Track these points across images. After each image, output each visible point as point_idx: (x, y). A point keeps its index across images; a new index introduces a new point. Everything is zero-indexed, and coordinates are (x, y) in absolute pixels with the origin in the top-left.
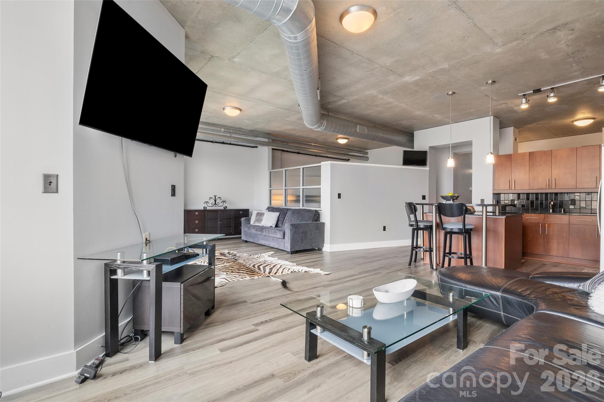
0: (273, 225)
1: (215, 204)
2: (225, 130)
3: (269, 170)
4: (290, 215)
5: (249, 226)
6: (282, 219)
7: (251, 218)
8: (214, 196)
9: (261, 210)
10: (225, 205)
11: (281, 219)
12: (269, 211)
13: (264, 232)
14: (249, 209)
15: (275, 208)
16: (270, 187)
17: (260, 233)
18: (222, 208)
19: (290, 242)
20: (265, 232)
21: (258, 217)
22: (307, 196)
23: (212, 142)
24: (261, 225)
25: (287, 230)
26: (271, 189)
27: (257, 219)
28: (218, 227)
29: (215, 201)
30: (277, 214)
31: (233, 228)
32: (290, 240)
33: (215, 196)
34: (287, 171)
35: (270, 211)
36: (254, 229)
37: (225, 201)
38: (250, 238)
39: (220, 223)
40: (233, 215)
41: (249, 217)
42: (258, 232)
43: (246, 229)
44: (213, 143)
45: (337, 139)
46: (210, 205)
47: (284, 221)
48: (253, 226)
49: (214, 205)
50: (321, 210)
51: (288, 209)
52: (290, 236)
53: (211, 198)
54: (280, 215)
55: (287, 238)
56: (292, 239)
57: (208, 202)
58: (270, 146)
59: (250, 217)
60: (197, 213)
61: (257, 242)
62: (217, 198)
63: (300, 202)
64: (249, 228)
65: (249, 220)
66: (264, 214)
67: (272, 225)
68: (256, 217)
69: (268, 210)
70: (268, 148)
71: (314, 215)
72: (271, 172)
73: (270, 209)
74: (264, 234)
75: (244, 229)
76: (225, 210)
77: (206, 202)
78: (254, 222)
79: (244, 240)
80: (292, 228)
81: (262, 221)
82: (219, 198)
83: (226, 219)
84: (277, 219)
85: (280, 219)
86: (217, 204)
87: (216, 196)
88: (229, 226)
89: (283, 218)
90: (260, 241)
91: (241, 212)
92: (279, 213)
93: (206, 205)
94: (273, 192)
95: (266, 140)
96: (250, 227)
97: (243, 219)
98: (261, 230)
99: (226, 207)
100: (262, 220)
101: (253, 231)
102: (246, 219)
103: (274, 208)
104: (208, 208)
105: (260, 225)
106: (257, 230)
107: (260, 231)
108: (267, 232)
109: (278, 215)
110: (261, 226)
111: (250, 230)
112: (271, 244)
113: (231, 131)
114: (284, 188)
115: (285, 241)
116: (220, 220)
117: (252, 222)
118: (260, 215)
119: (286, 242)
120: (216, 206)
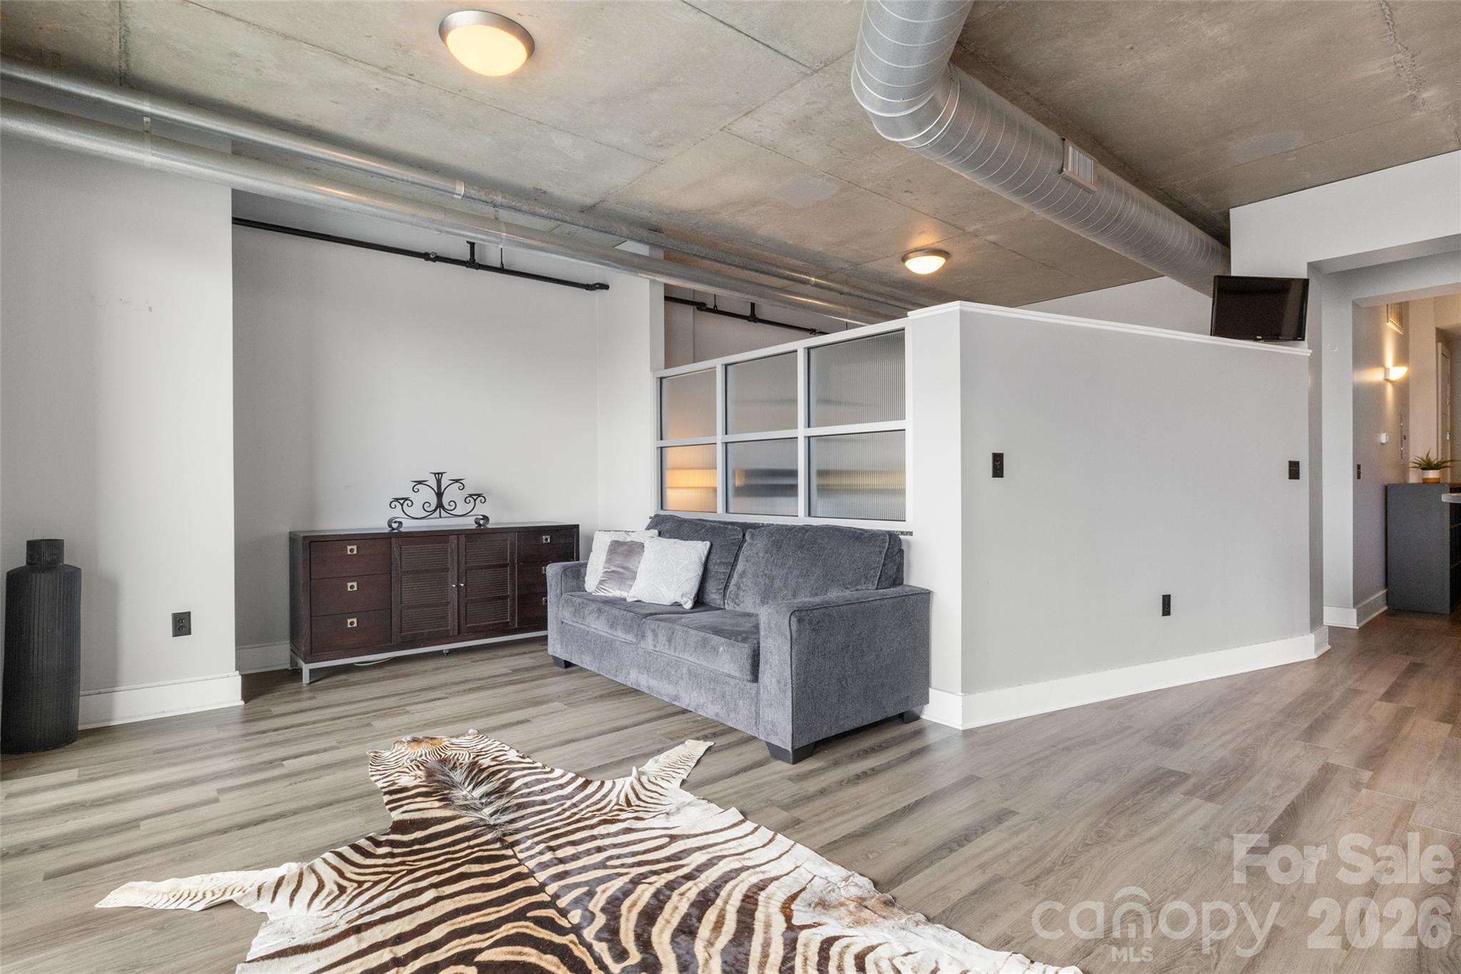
0: (685, 599)
1: (440, 505)
2: (473, 192)
3: (653, 369)
4: (761, 554)
5: (579, 600)
6: (722, 569)
7: (585, 565)
8: (435, 474)
9: (627, 532)
10: (481, 509)
11: (718, 569)
12: (660, 534)
13: (650, 636)
14: (577, 526)
15: (685, 521)
16: (661, 439)
17: (630, 638)
18: (469, 523)
19: (789, 703)
20: (656, 636)
21: (619, 560)
22: (821, 473)
23: (425, 256)
24: (631, 595)
25: (770, 641)
26: (662, 443)
27: (613, 568)
28: (447, 604)
29: (439, 495)
30: (699, 549)
31: (513, 605)
32: (789, 694)
33: (439, 476)
34: (730, 368)
35: (665, 537)
36: (602, 618)
37: (479, 495)
38: (582, 653)
39: (458, 586)
40: (512, 554)
41: (578, 559)
42: (620, 634)
43: (567, 614)
44: (430, 263)
45: (904, 259)
46: (416, 511)
47: (733, 582)
48: (594, 600)
49: (435, 510)
50: (911, 534)
51: (745, 527)
52: (787, 674)
53: (420, 482)
54: (714, 551)
55: (774, 680)
56: (798, 688)
57: (406, 499)
58: (658, 272)
59: (581, 561)
60: (352, 549)
61: (616, 676)
62: (444, 483)
63: (796, 495)
64: (578, 611)
65: (578, 575)
66: (642, 546)
67: (678, 599)
68: (609, 561)
69: (656, 532)
70: (652, 282)
71: (886, 554)
72: (661, 379)
73: (667, 526)
74: (649, 644)
75: (557, 610)
76: (481, 534)
77: (397, 500)
78: (601, 582)
79: (557, 661)
80: (799, 631)
81: (634, 578)
82: (457, 481)
83: (482, 568)
84: (700, 571)
85: (713, 568)
86: (447, 506)
87: (442, 474)
88: (499, 598)
89: (726, 564)
90: (629, 673)
91: (546, 539)
92: (708, 544)
93: (397, 513)
94: (671, 456)
95: (643, 250)
96: (582, 606)
97: (553, 571)
98: (635, 626)
99: (486, 518)
100: (636, 573)
101: (597, 626)
102: (565, 570)
103: (681, 522)
104: (409, 525)
105: (624, 594)
106: (613, 625)
107: (628, 629)
108: (662, 638)
109: (706, 553)
110: (629, 600)
111: (584, 618)
112: (683, 695)
113: (499, 199)
114: (720, 438)
115: (758, 693)
116: (456, 577)
117: (591, 582)
118: (625, 551)
119: (764, 696)
120: (443, 514)
